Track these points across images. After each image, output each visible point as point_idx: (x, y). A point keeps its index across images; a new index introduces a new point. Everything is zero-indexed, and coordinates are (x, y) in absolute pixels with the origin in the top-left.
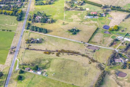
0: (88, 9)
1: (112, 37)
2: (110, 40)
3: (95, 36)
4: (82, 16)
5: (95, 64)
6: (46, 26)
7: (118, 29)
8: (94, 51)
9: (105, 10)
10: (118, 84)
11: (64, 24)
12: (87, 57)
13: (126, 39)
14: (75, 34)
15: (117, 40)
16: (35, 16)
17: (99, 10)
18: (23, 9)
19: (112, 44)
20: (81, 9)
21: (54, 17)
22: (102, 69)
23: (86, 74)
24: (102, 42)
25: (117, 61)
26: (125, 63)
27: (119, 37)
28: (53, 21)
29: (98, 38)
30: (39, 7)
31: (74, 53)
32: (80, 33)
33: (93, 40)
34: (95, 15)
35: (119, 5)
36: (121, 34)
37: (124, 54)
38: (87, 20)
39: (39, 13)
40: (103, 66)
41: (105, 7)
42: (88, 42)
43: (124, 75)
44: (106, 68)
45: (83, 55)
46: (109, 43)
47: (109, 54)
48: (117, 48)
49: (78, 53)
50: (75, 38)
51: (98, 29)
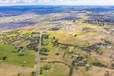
0: (60, 46)
1: (71, 55)
2: (71, 56)
3: (65, 56)
4: (59, 49)
5: (67, 66)
6: (47, 53)
7: (72, 52)
8: (66, 61)
9: (66, 46)
10: (77, 72)
11: (53, 52)
12: (64, 63)
13: (76, 56)
14: (58, 55)
15: (73, 56)
16: (42, 49)
17: (64, 46)
18: (37, 47)
19: (72, 58)
20: (58, 46)
21: (49, 49)
22: (70, 67)
23: (65, 70)
24: (68, 57)
25: (75, 64)
26: (78, 65)
27: (74, 55)
28: (49, 51)
29: (66, 56)
30: (43, 46)
31: (59, 62)
32: (59, 54)
33: (64, 57)
34: (63, 48)
35: (71, 44)
36: (74, 54)
37: (76, 61)
38: (61, 50)
39: (43, 48)
40: (70, 66)
41: (66, 45)
42: (63, 58)
43: (78, 69)
44: (72, 67)
45: (62, 63)
46: (71, 58)
47: (72, 62)
48: (74, 59)
49: (60, 62)
50: (58, 57)
51: (65, 53)
